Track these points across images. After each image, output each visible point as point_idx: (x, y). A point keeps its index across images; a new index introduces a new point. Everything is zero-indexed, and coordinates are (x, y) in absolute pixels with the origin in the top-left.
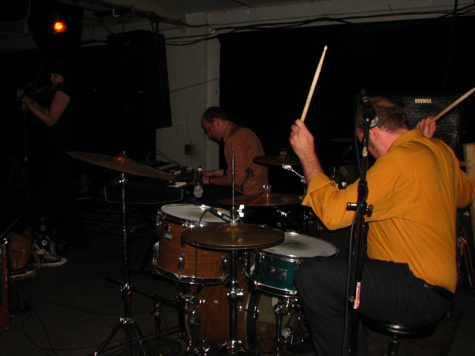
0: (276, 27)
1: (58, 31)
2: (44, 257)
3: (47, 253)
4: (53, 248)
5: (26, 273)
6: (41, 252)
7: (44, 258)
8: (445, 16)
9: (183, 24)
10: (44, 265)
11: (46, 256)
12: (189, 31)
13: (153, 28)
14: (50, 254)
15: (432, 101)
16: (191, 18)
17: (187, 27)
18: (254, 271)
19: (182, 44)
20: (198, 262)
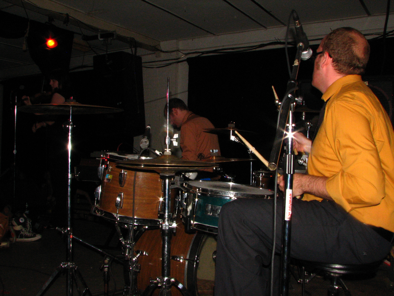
0: (235, 51)
1: (50, 48)
2: (21, 232)
3: (24, 229)
4: (30, 225)
5: (1, 244)
6: (18, 228)
7: (20, 234)
8: (379, 37)
9: (158, 50)
10: (19, 240)
11: (23, 232)
12: (163, 56)
13: (132, 51)
14: (25, 231)
16: (164, 45)
17: (161, 53)
19: (157, 66)
20: (135, 201)
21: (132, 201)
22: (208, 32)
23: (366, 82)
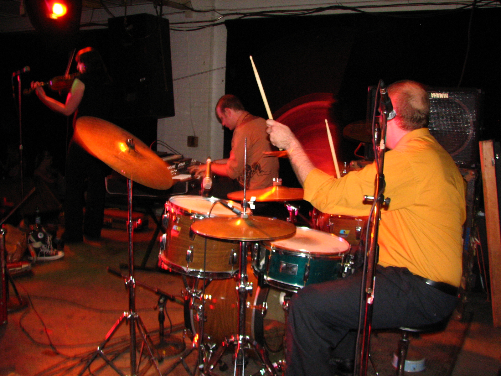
0: (285, 14)
3: (44, 246)
4: (50, 241)
5: (21, 266)
6: (37, 245)
7: (40, 252)
8: (464, 7)
9: (189, 8)
10: (40, 258)
11: (42, 249)
12: (195, 16)
13: (157, 12)
14: (46, 248)
15: (449, 95)
16: (197, 2)
17: (192, 12)
18: (264, 265)
19: (187, 29)
20: (207, 255)
21: (203, 255)
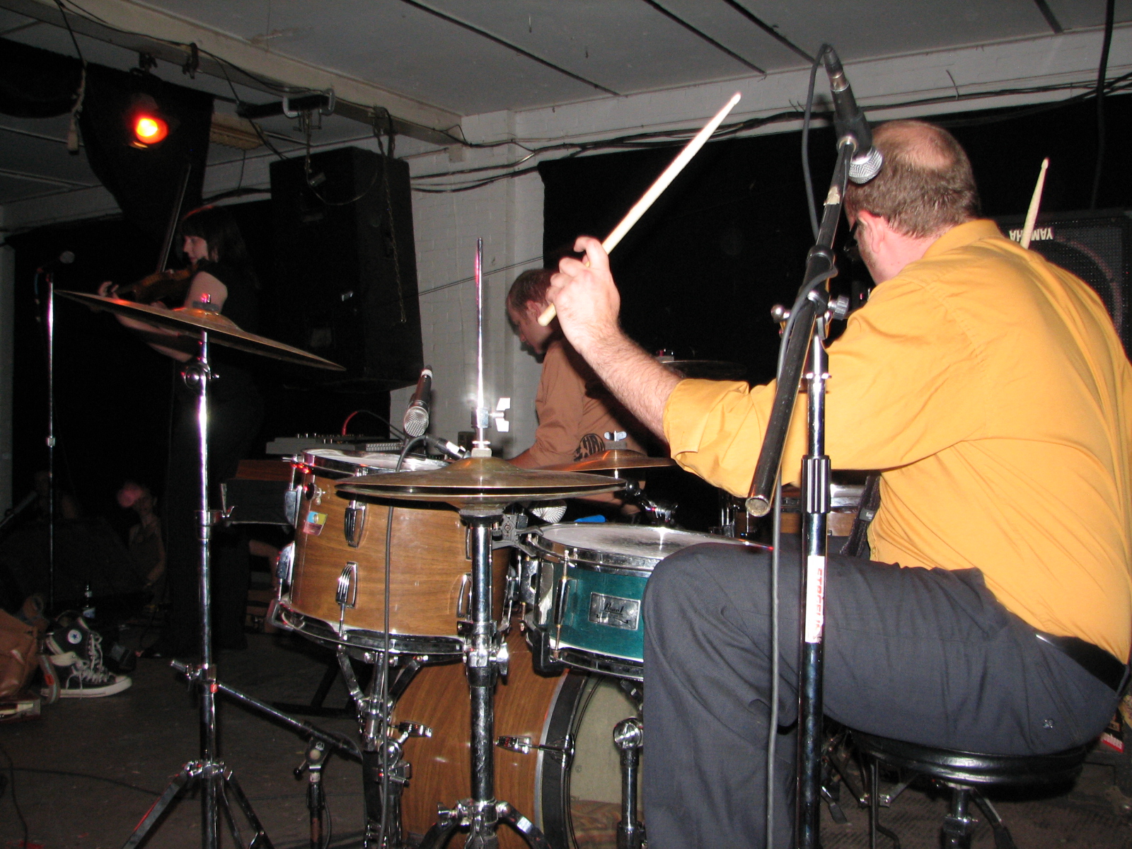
1: (147, 142)
2: (72, 673)
3: (80, 663)
4: (97, 651)
5: (14, 706)
6: (64, 659)
7: (71, 676)
9: (457, 141)
11: (77, 670)
12: (471, 158)
13: (380, 144)
14: (85, 667)
15: (1054, 233)
16: (473, 126)
17: (464, 148)
19: (454, 187)
20: (392, 586)
21: (383, 586)
22: (596, 86)
23: (1046, 230)
